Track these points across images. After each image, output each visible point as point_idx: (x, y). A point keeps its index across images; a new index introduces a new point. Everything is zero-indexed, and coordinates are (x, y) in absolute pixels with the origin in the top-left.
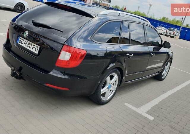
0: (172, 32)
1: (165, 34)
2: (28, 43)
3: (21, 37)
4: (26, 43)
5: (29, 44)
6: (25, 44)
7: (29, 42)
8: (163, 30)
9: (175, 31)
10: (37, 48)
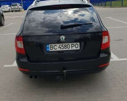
0: (17, 7)
1: (11, 10)
2: (63, 46)
3: (50, 45)
4: (61, 46)
5: (65, 46)
6: (61, 48)
7: (64, 44)
8: (7, 8)
9: (18, 5)
10: (77, 45)
